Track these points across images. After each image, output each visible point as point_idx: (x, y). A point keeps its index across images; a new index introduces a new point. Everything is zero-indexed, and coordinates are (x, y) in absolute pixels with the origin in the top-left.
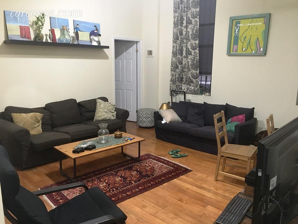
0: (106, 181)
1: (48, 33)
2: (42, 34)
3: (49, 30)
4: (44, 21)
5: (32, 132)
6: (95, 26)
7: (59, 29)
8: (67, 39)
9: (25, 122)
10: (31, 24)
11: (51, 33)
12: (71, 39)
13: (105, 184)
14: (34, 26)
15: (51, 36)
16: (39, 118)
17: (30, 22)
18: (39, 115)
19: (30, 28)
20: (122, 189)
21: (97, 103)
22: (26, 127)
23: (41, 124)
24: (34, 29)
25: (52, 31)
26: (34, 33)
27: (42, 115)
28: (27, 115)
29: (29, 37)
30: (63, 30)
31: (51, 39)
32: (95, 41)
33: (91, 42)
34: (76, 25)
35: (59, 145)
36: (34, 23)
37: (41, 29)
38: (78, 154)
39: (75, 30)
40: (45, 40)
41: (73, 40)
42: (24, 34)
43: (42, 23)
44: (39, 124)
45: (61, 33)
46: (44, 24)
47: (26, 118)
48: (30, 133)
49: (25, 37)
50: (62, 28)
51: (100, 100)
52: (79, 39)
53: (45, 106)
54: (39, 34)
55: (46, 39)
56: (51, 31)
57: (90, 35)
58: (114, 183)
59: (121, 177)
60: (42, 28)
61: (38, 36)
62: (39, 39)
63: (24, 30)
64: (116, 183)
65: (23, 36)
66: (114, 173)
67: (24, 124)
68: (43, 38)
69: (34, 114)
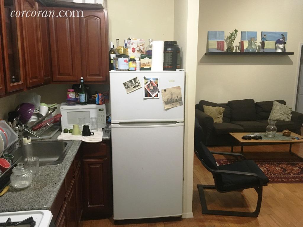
0: (267, 168)
1: (238, 44)
2: (233, 46)
3: (239, 42)
4: (236, 35)
5: (216, 121)
6: (282, 35)
7: (248, 41)
8: (253, 48)
9: (211, 113)
10: (226, 39)
11: (240, 45)
12: (257, 49)
13: (265, 169)
14: (228, 41)
15: (240, 47)
16: (222, 111)
17: (225, 37)
18: (222, 109)
19: (225, 42)
20: (279, 176)
21: (274, 105)
22: (212, 116)
23: (222, 116)
24: (228, 42)
25: (242, 43)
26: (227, 46)
27: (224, 109)
28: (213, 108)
29: (223, 50)
30: (251, 41)
31: (240, 49)
32: (280, 48)
33: (276, 49)
34: (264, 35)
35: (233, 132)
36: (228, 38)
37: (233, 43)
38: (245, 140)
39: (262, 40)
40: (235, 51)
41: (259, 49)
42: (219, 47)
43: (234, 37)
44: (221, 116)
45: (249, 44)
46: (236, 39)
47: (212, 110)
48: (214, 121)
49: (220, 50)
50: (250, 39)
51: (277, 103)
52: (265, 47)
53: (227, 103)
54: (230, 46)
55: (236, 49)
56: (240, 43)
57: (276, 44)
58: (274, 171)
59: (282, 168)
60: (234, 41)
61: (230, 48)
62: (230, 50)
63: (220, 45)
64: (275, 171)
65: (219, 49)
66: (276, 164)
67: (211, 114)
68: (234, 49)
69: (219, 108)
